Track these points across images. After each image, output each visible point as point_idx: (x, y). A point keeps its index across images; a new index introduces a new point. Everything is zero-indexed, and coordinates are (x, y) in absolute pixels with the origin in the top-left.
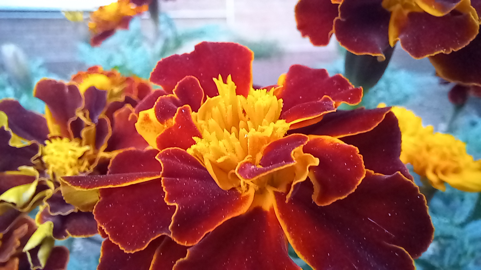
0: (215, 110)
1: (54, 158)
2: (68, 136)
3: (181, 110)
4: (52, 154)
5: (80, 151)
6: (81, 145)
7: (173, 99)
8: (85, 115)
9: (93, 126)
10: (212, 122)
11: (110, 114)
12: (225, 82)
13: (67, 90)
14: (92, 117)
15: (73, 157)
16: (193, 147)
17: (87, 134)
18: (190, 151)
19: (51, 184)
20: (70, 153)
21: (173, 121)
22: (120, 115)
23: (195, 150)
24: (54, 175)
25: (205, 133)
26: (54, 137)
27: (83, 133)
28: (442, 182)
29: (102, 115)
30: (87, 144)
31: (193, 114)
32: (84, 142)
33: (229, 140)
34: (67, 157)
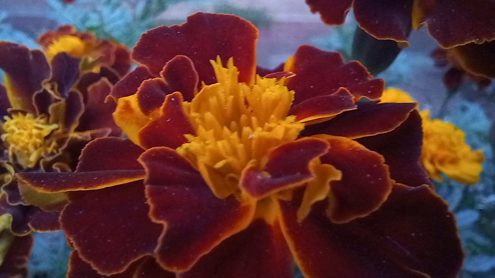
0: (213, 101)
1: (15, 137)
2: (33, 111)
3: (170, 98)
4: (13, 131)
5: (47, 130)
6: (47, 123)
7: (160, 83)
8: (52, 89)
9: (63, 101)
10: (209, 116)
11: (83, 87)
12: (225, 65)
13: (31, 57)
14: (61, 91)
15: (39, 136)
16: (185, 145)
17: (56, 110)
18: (180, 151)
19: (11, 169)
20: (35, 131)
21: (160, 112)
22: (94, 89)
23: (187, 149)
24: (14, 156)
25: (201, 130)
26: (16, 112)
27: (50, 109)
28: (438, 172)
29: (73, 89)
30: (56, 122)
31: (185, 104)
32: (51, 119)
33: (229, 140)
34: (31, 136)
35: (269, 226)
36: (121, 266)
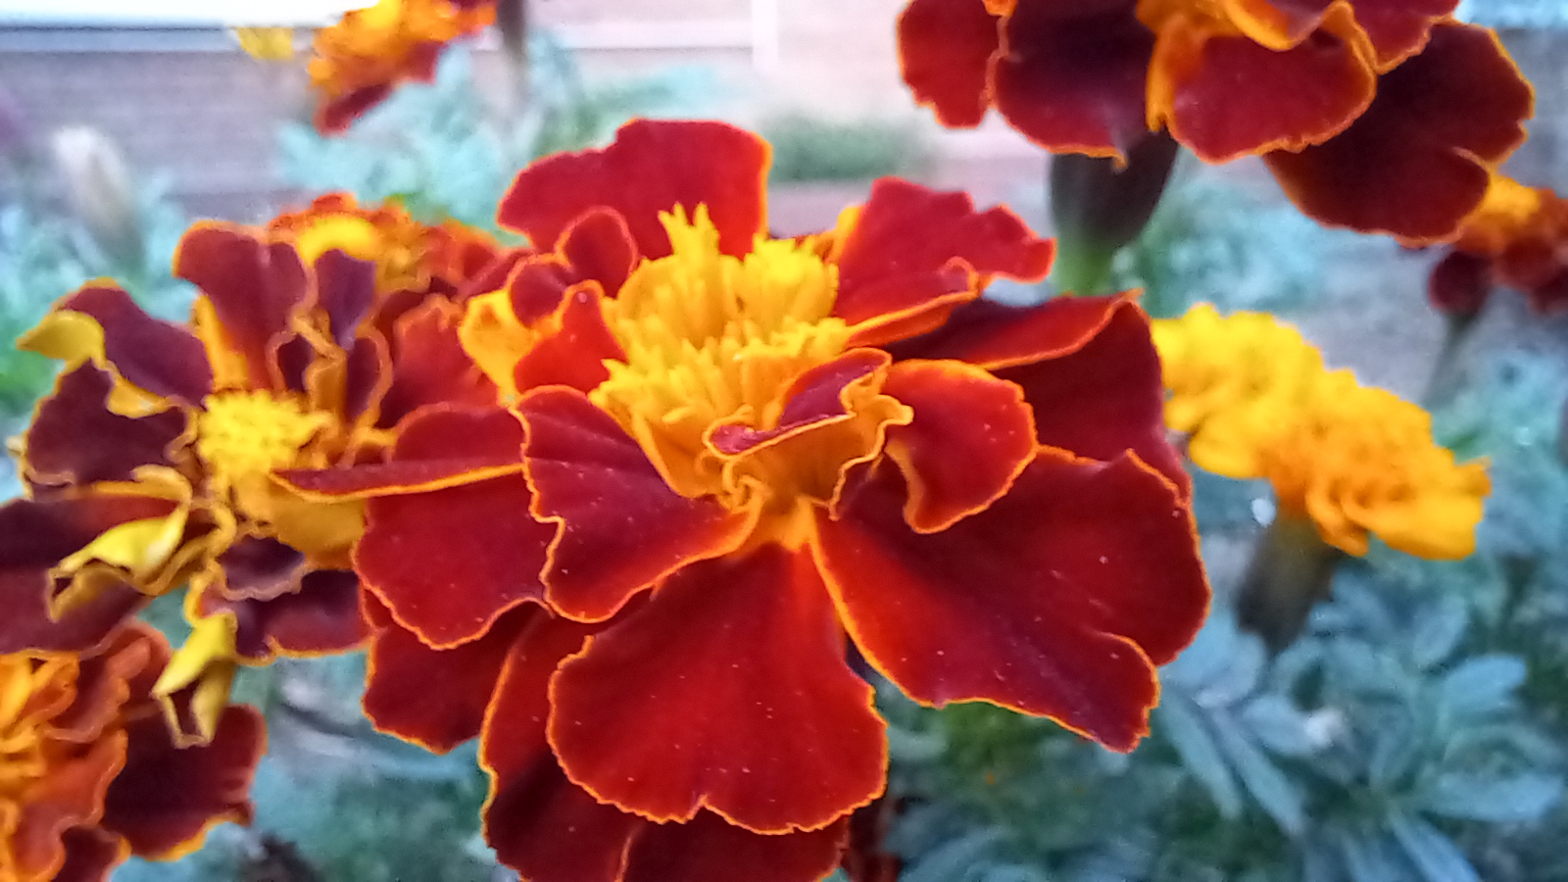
0: (663, 293)
1: (231, 447)
2: (267, 384)
3: (575, 298)
4: (224, 436)
5: (303, 426)
6: (304, 412)
7: (555, 268)
8: (316, 327)
9: (338, 360)
10: (654, 324)
11: (386, 323)
12: (690, 220)
13: (265, 259)
14: (335, 333)
15: (285, 443)
16: (605, 386)
17: (324, 381)
18: (598, 398)
19: (224, 517)
20: (276, 434)
21: (555, 321)
22: (414, 328)
23: (611, 396)
24: (232, 493)
25: (636, 350)
26: (231, 390)
27: (313, 375)
29: (363, 328)
30: (324, 406)
31: (607, 305)
32: (313, 404)
33: (695, 368)
34: (266, 443)
35: (790, 555)
36: (478, 627)
